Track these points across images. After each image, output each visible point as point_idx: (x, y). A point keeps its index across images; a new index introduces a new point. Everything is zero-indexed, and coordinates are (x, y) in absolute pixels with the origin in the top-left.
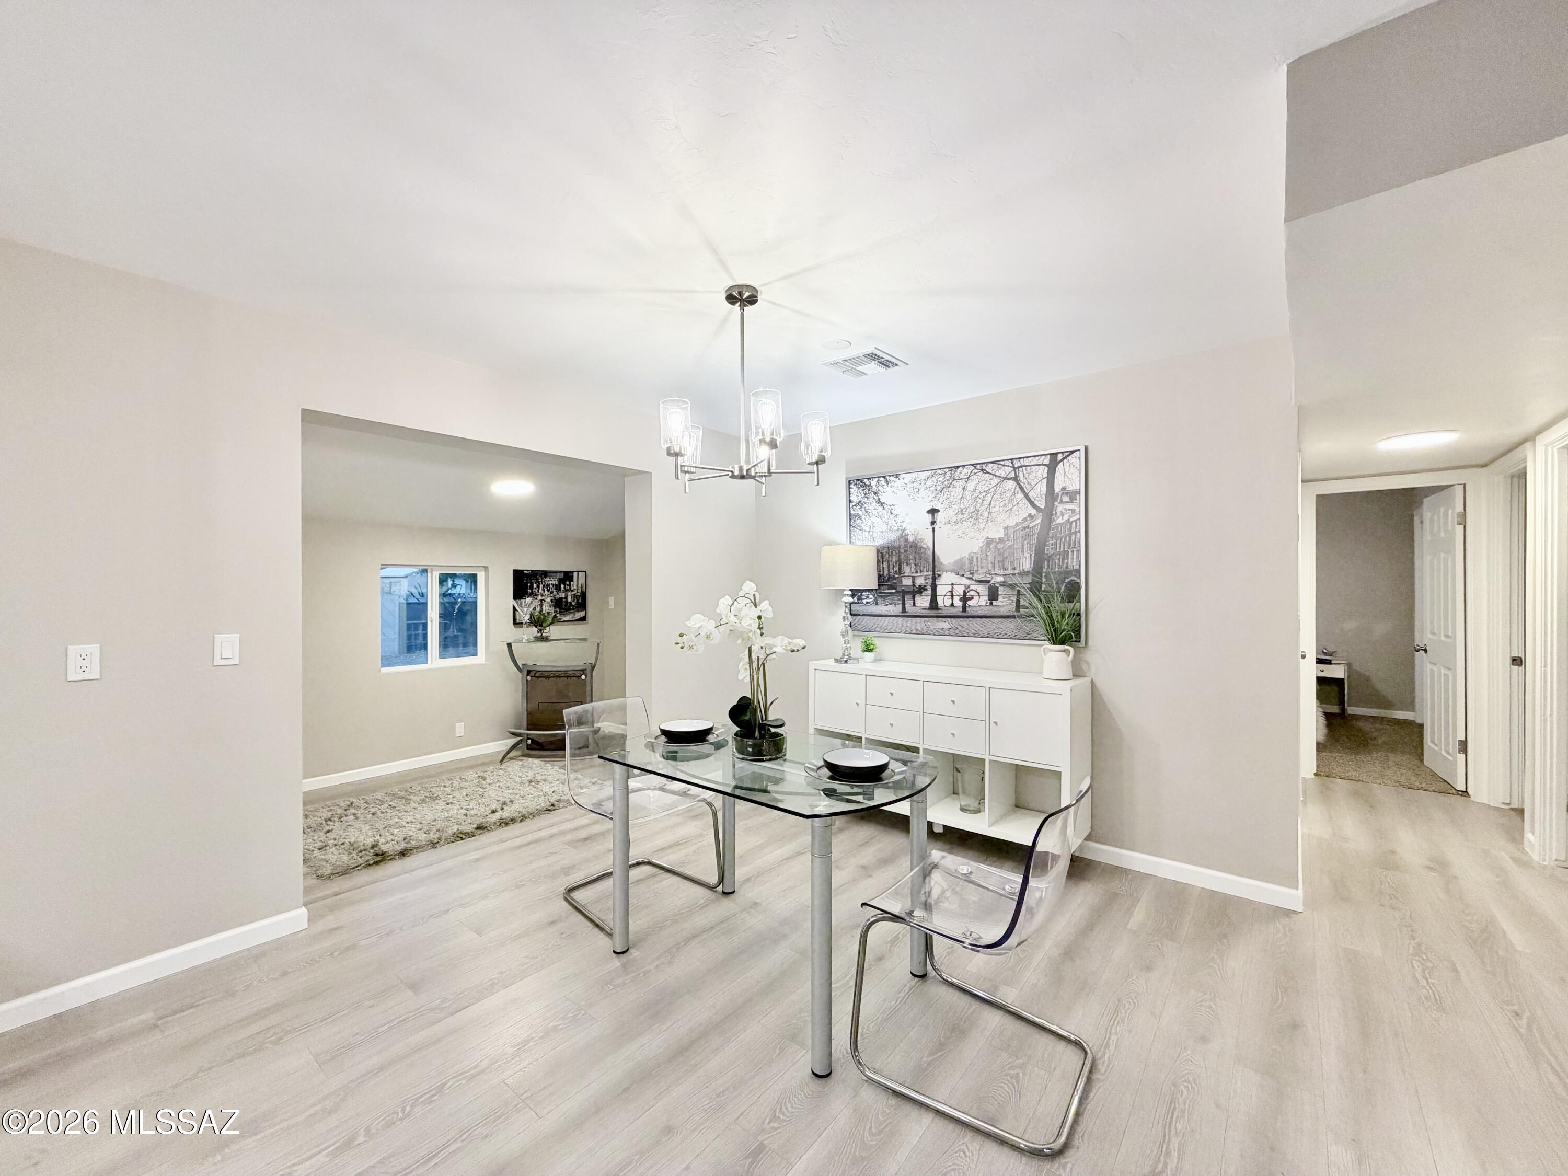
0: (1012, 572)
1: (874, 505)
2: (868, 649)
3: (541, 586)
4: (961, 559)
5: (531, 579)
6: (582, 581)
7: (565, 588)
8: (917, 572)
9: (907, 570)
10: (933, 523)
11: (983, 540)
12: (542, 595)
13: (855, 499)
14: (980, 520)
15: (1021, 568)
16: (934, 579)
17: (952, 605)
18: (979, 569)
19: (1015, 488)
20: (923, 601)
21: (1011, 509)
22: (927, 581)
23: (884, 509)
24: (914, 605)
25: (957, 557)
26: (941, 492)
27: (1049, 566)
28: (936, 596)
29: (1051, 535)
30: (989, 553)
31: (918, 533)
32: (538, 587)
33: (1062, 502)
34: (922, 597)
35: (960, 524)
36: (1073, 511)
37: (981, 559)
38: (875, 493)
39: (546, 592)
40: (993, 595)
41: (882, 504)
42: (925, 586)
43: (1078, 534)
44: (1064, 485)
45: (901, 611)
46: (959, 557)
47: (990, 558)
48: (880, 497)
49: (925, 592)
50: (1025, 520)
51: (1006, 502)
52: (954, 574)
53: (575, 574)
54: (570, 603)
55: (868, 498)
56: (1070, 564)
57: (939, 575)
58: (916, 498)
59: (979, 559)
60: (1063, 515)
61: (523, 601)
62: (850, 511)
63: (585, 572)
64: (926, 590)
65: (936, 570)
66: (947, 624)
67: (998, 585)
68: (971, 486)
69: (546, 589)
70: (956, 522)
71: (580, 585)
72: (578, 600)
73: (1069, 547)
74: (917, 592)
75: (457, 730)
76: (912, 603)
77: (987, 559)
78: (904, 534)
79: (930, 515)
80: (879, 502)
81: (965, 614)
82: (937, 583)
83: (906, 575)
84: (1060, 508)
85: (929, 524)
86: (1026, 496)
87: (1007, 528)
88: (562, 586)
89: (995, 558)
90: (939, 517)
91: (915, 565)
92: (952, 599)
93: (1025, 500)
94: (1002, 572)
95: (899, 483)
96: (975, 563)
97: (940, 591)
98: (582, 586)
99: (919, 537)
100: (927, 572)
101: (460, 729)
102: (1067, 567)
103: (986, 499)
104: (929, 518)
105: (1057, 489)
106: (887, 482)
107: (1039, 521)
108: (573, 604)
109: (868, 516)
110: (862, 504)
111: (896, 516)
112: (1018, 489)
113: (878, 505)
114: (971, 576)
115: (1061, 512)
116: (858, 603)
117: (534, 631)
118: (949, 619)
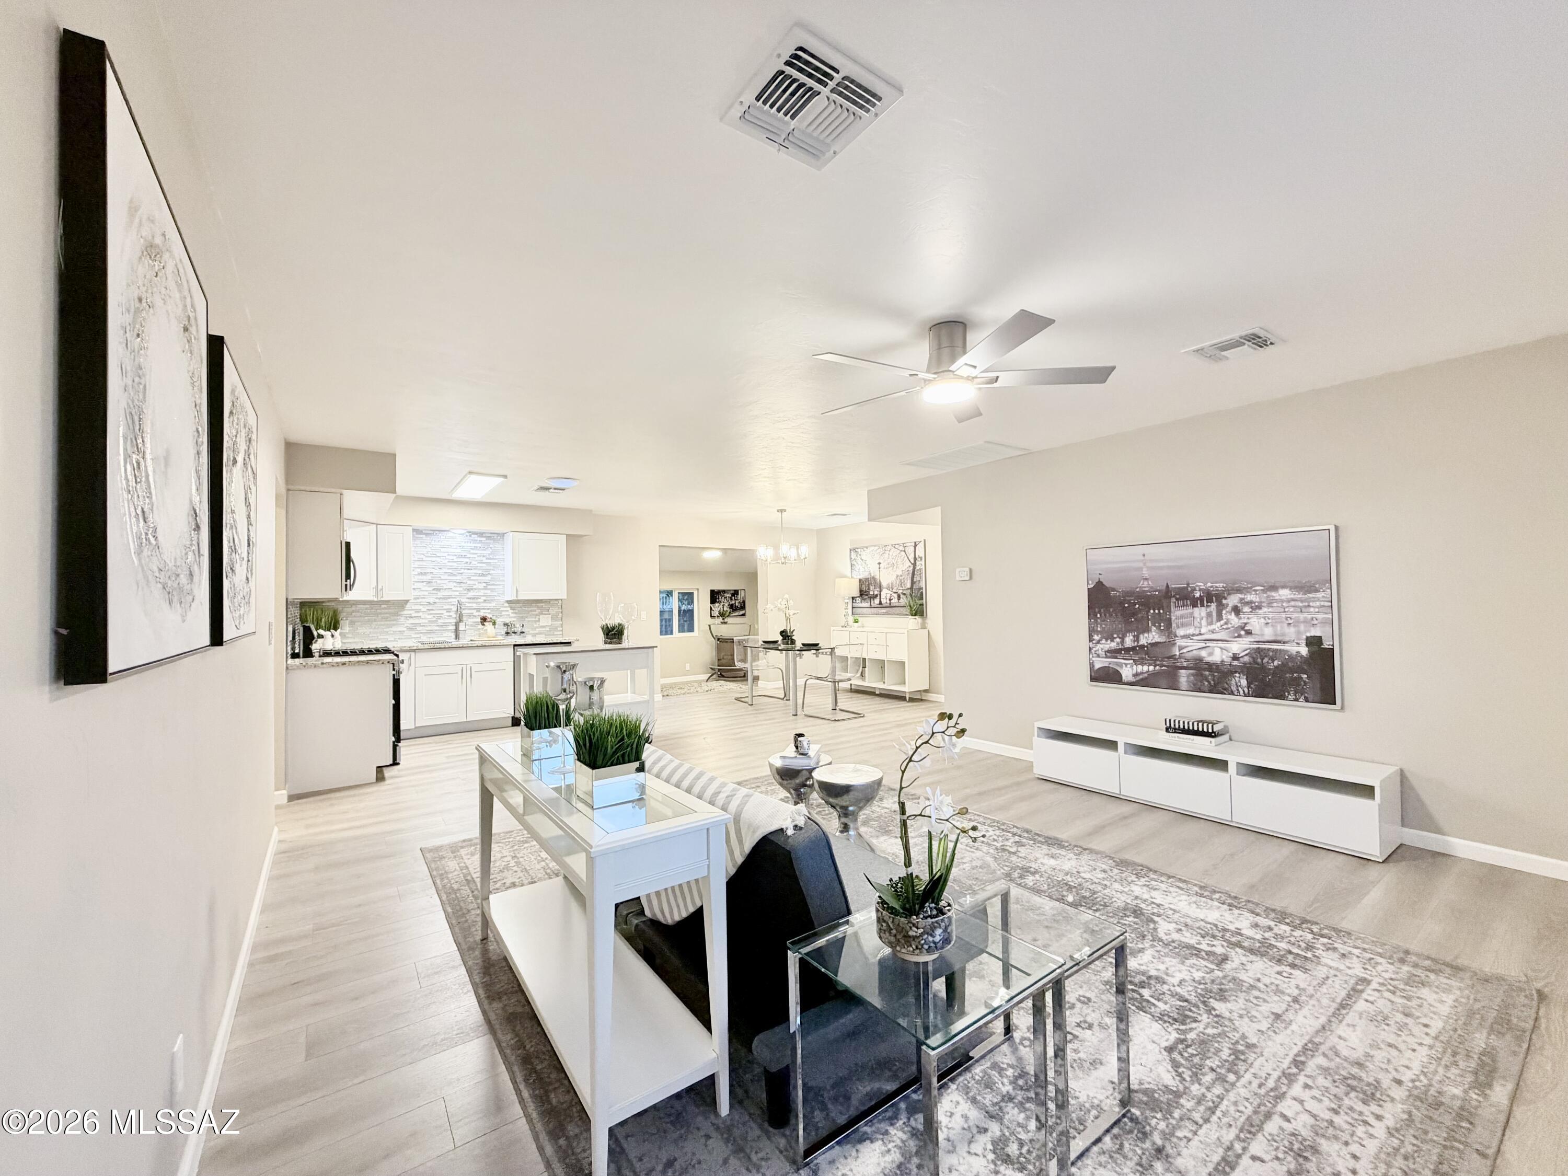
2: (856, 621)
4: (889, 583)
5: (719, 594)
6: (743, 595)
7: (735, 598)
8: (874, 589)
9: (872, 588)
10: (879, 568)
11: (895, 575)
12: (724, 602)
13: (853, 558)
14: (894, 568)
15: (907, 587)
16: (880, 592)
18: (894, 587)
21: (903, 563)
22: (878, 592)
23: (862, 562)
24: (874, 603)
25: (887, 583)
26: (882, 555)
27: (915, 586)
28: (881, 599)
29: (915, 574)
30: (897, 581)
32: (722, 598)
33: (918, 561)
35: (888, 569)
36: (921, 565)
38: (860, 555)
40: (899, 597)
42: (877, 595)
43: (923, 574)
44: (919, 554)
45: (869, 605)
48: (861, 557)
50: (908, 567)
51: (902, 560)
52: (886, 590)
53: (740, 591)
55: (857, 557)
57: (882, 590)
58: (874, 558)
60: (919, 566)
61: (715, 604)
62: (851, 562)
63: (745, 590)
65: (881, 588)
68: (891, 553)
69: (725, 599)
71: (742, 597)
72: (741, 605)
73: (920, 579)
74: (874, 597)
75: (686, 667)
76: (872, 602)
77: (896, 583)
78: (869, 573)
81: (891, 607)
83: (871, 590)
86: (908, 558)
87: (902, 571)
88: (733, 598)
90: (881, 566)
91: (873, 586)
93: (907, 560)
94: (901, 588)
95: (868, 551)
96: (893, 585)
97: (883, 596)
100: (878, 589)
101: (688, 667)
102: (920, 586)
104: (878, 566)
105: (917, 556)
106: (864, 550)
107: (912, 568)
108: (739, 607)
110: (855, 560)
111: (867, 565)
112: (905, 555)
113: (860, 560)
114: (892, 590)
116: (852, 602)
117: (721, 619)
118: (885, 608)
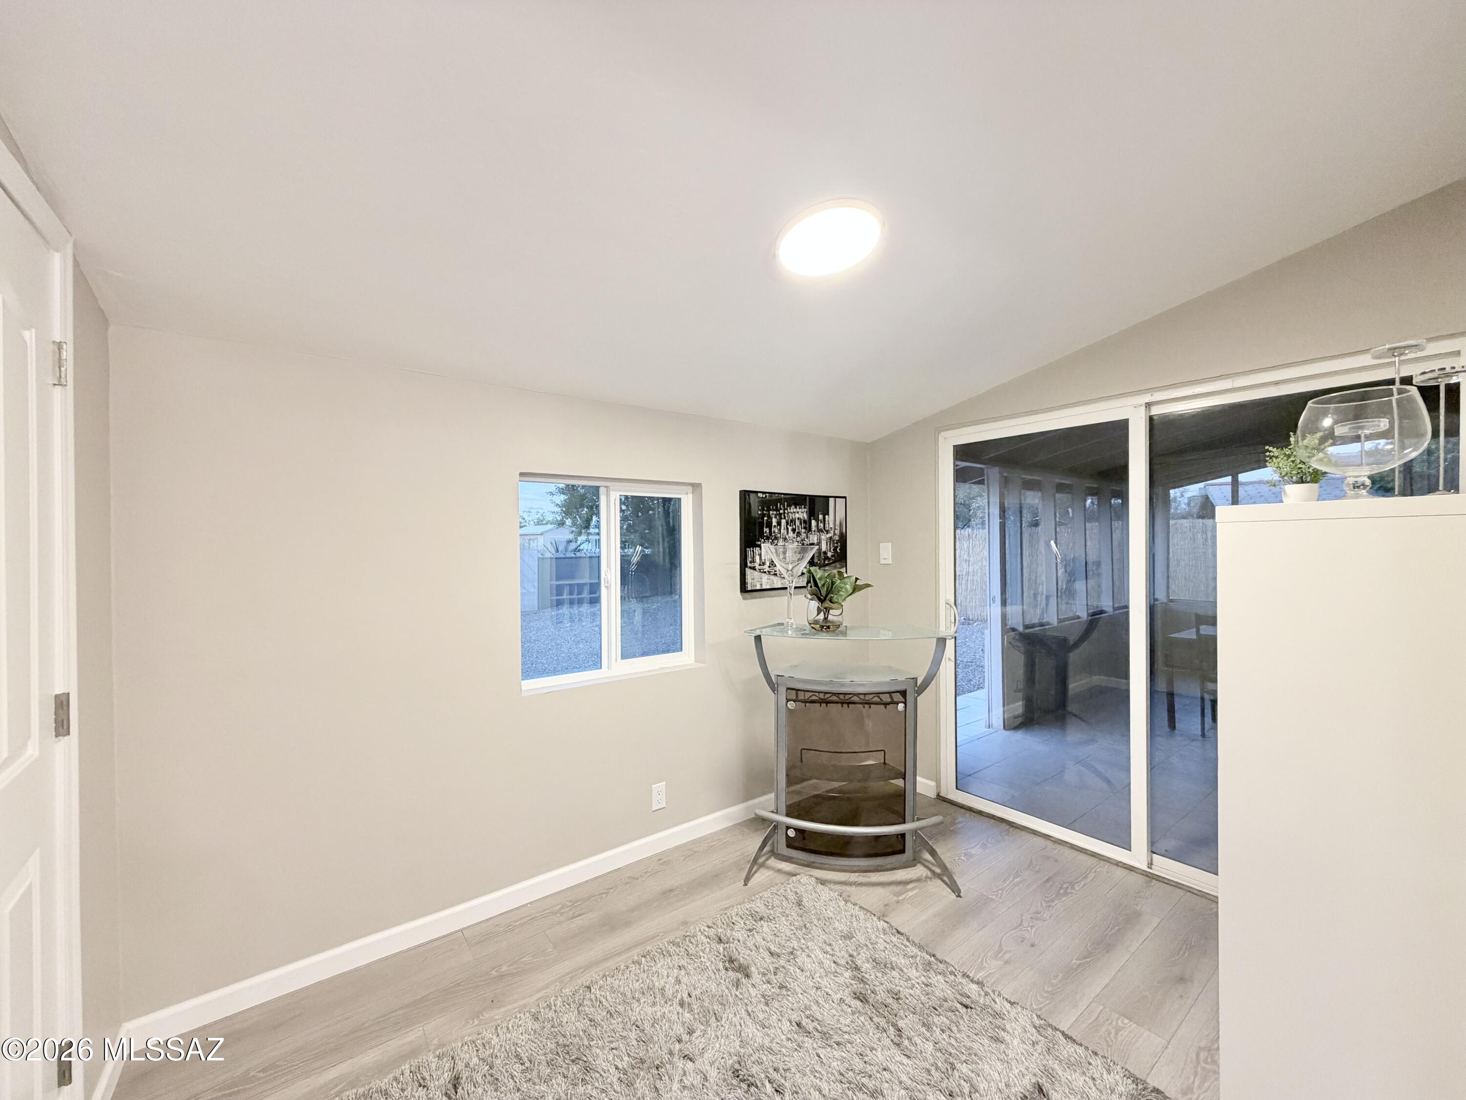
3: (783, 522)
5: (769, 510)
6: (840, 514)
7: (817, 526)
12: (785, 539)
32: (779, 524)
39: (791, 534)
53: (831, 500)
54: (825, 553)
61: (757, 550)
63: (845, 497)
69: (790, 528)
71: (838, 523)
72: (835, 549)
75: (655, 797)
88: (814, 523)
98: (841, 524)
101: (659, 795)
108: (829, 554)
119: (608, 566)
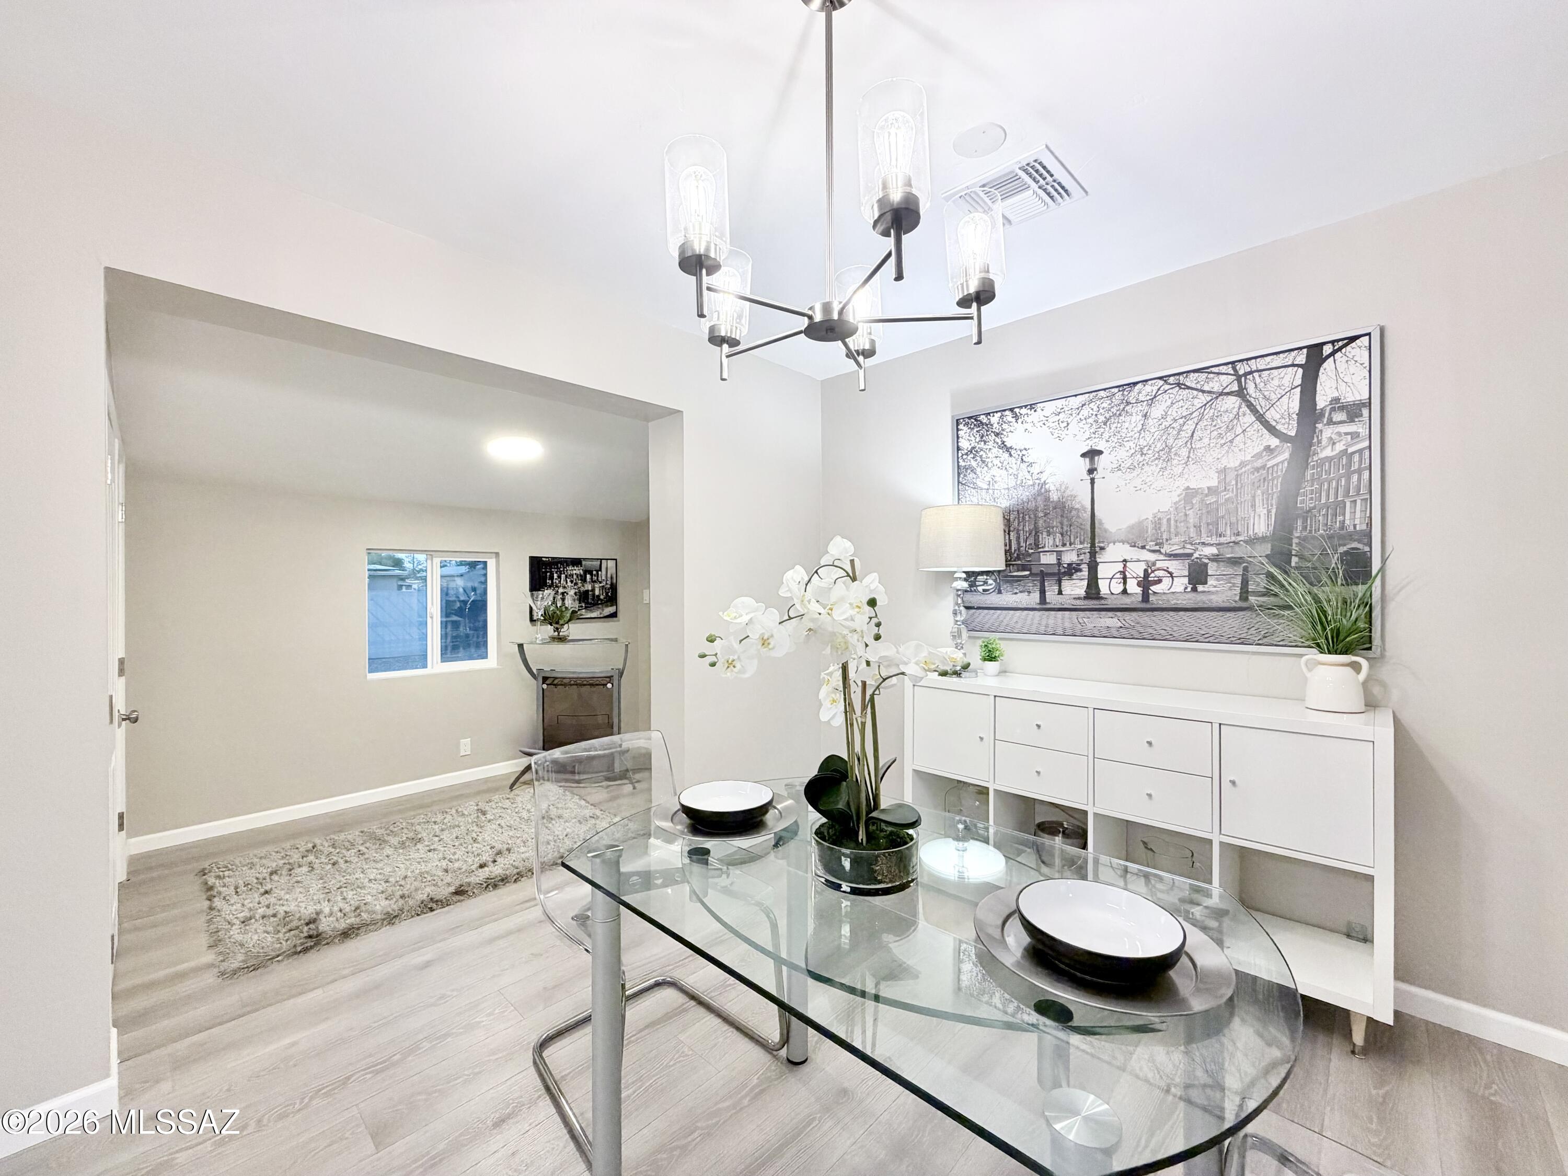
0: (1233, 539)
1: (995, 451)
2: (990, 656)
3: (563, 576)
4: (1140, 523)
5: (551, 568)
6: (612, 571)
7: (592, 579)
8: (1064, 545)
9: (1048, 542)
10: (1091, 471)
11: (1179, 492)
12: (564, 587)
13: (965, 444)
14: (1175, 462)
15: (1251, 533)
16: (1093, 554)
17: (1125, 591)
18: (1173, 536)
19: (1240, 408)
20: (1076, 587)
21: (1231, 441)
22: (1082, 557)
23: (1011, 455)
24: (1060, 593)
25: (1133, 521)
26: (1105, 424)
27: (1305, 528)
28: (1097, 579)
29: (1308, 477)
30: (1190, 512)
31: (1067, 488)
32: (559, 577)
33: (1330, 422)
34: (1074, 581)
35: (1138, 471)
36: (1355, 435)
37: (1176, 521)
38: (997, 435)
39: (569, 584)
40: (1198, 576)
41: (1008, 450)
42: (1079, 565)
43: (1366, 475)
44: (1336, 394)
45: (1038, 601)
46: (1137, 520)
47: (1192, 520)
48: (1004, 440)
49: (1079, 574)
50: (1258, 456)
51: (1222, 431)
52: (1127, 546)
53: (604, 562)
54: (598, 596)
55: (985, 442)
56: (1347, 522)
57: (1102, 549)
58: (1064, 436)
59: (1172, 522)
60: (1334, 444)
61: (541, 592)
62: (958, 462)
63: (616, 560)
64: (1080, 570)
65: (1097, 541)
66: (1115, 620)
67: (1207, 561)
68: (1157, 411)
69: (568, 580)
70: (1132, 468)
71: (609, 576)
72: (607, 594)
73: (1347, 494)
74: (1065, 574)
75: (462, 747)
76: (1057, 591)
77: (1186, 521)
78: (1043, 490)
79: (1087, 460)
80: (1004, 447)
81: (1146, 605)
82: (1098, 560)
83: (1046, 549)
84: (1327, 432)
85: (1085, 472)
86: (1261, 418)
87: (1224, 471)
88: (588, 576)
89: (1200, 518)
90: (1102, 462)
91: (1062, 535)
92: (1125, 583)
93: (1258, 425)
94: (1214, 540)
95: (1034, 416)
96: (1164, 527)
98: (612, 578)
99: (1068, 493)
100: (1081, 543)
101: (465, 746)
102: (1342, 527)
103: (1184, 428)
104: (1085, 464)
105: (1322, 401)
106: (1016, 417)
107: (1286, 455)
108: (602, 597)
109: (986, 468)
110: (977, 451)
111: (1031, 465)
112: (1244, 408)
113: (1001, 451)
114: (1157, 548)
115: (1331, 438)
116: (971, 591)
117: (549, 630)
118: (1119, 614)
119: (432, 604)
